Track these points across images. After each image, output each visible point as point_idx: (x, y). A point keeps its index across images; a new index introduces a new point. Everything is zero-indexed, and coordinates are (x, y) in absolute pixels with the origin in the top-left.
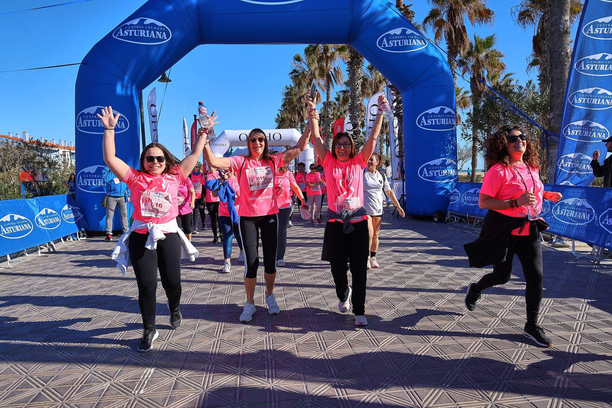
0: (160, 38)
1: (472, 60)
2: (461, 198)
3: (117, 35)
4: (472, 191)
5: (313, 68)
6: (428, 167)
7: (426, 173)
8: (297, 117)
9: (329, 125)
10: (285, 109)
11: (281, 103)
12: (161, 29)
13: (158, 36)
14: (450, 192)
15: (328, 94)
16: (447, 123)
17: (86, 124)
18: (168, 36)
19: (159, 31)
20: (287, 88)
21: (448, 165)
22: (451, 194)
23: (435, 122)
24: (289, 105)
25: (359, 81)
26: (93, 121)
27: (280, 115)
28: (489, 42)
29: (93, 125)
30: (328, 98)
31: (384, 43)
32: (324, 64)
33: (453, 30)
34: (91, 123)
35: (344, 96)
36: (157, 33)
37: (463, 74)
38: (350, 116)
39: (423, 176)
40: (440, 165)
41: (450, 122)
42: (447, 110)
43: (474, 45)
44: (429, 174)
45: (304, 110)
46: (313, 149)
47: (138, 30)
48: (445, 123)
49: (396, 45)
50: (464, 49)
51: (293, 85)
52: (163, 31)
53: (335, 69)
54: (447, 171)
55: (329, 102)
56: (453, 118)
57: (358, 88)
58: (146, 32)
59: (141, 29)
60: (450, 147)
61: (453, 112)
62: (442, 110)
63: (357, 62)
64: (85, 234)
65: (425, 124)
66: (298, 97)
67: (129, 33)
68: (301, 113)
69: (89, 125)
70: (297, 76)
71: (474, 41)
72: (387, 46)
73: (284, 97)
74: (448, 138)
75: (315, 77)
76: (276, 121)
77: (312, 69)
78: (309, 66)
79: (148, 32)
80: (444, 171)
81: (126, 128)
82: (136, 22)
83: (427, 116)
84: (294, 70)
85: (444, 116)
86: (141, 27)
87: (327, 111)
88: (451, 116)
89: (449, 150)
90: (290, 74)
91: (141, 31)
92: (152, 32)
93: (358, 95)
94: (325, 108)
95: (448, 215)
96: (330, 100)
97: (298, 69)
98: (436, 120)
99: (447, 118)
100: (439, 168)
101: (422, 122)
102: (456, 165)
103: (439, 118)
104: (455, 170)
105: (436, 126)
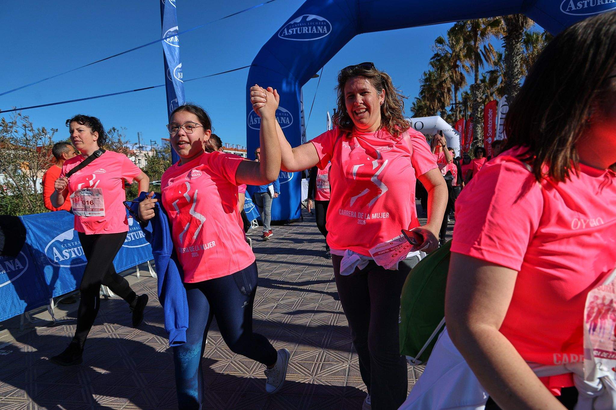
0: (321, 32)
3: (283, 35)
5: (458, 49)
8: (436, 104)
9: (477, 110)
10: (424, 97)
11: (419, 90)
12: (322, 23)
13: (319, 31)
15: (476, 76)
17: (256, 121)
18: (328, 30)
19: (320, 26)
20: (426, 75)
24: (429, 92)
25: (518, 57)
27: (416, 103)
30: (476, 79)
31: (570, 5)
32: (472, 43)
35: (492, 76)
36: (319, 27)
38: (506, 97)
45: (445, 96)
46: (458, 136)
47: (302, 28)
51: (432, 70)
52: (323, 26)
53: (485, 47)
55: (477, 84)
57: (516, 65)
58: (308, 29)
59: (304, 26)
63: (516, 35)
64: (257, 223)
66: (438, 83)
67: (293, 31)
68: (442, 99)
70: (439, 61)
72: (574, 8)
73: (422, 84)
75: (460, 59)
76: (412, 111)
78: (452, 47)
79: (310, 28)
81: (290, 122)
82: (299, 20)
84: (435, 54)
86: (304, 24)
87: (475, 95)
90: (431, 59)
91: (304, 28)
92: (314, 27)
93: (517, 73)
94: (473, 92)
96: (478, 82)
97: (440, 52)
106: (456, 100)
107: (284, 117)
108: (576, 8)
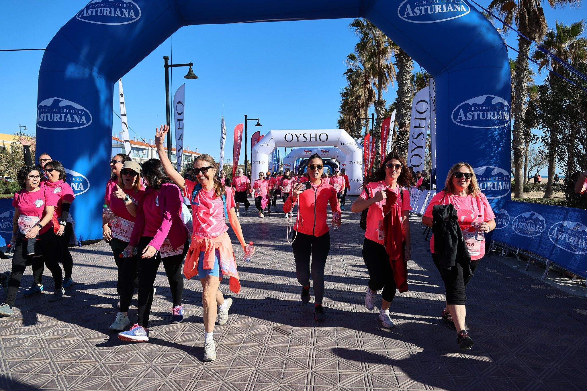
0: (127, 16)
1: (552, 51)
2: (510, 224)
3: (81, 16)
4: (527, 215)
8: (355, 118)
10: (344, 110)
11: (341, 104)
12: (128, 6)
13: (125, 15)
15: (379, 92)
16: (496, 118)
17: (42, 117)
18: (137, 13)
19: (126, 8)
21: (495, 176)
23: (478, 116)
24: (347, 106)
26: (49, 114)
28: (575, 30)
29: (49, 120)
30: (379, 96)
31: (408, 11)
32: (377, 61)
33: (526, 13)
34: (47, 117)
36: (124, 10)
37: (540, 68)
40: (484, 175)
42: (496, 100)
43: (556, 35)
47: (102, 9)
48: (492, 118)
49: (423, 13)
50: (540, 36)
52: (130, 9)
53: (387, 65)
54: (494, 184)
55: (380, 100)
56: (505, 111)
57: (406, 83)
58: (111, 10)
59: (106, 7)
60: (497, 150)
61: (506, 103)
62: (489, 100)
65: (464, 119)
66: (355, 97)
67: (92, 12)
68: (358, 113)
69: (45, 120)
70: (351, 75)
71: (556, 29)
72: (411, 14)
73: (343, 98)
74: (495, 138)
75: (368, 77)
76: (338, 123)
77: (367, 68)
78: (363, 64)
79: (113, 10)
80: (488, 183)
81: (88, 122)
83: (467, 109)
84: (348, 70)
85: (492, 108)
86: (106, 5)
88: (502, 108)
89: (496, 153)
90: (345, 74)
91: (105, 9)
92: (118, 10)
93: (406, 91)
94: (377, 108)
95: (492, 246)
96: (381, 99)
97: (353, 68)
98: (480, 113)
99: (496, 110)
100: (482, 179)
101: (459, 116)
102: (507, 176)
103: (484, 111)
104: (506, 182)
105: (479, 122)
106: (366, 115)
107: (77, 115)
108: (414, 14)
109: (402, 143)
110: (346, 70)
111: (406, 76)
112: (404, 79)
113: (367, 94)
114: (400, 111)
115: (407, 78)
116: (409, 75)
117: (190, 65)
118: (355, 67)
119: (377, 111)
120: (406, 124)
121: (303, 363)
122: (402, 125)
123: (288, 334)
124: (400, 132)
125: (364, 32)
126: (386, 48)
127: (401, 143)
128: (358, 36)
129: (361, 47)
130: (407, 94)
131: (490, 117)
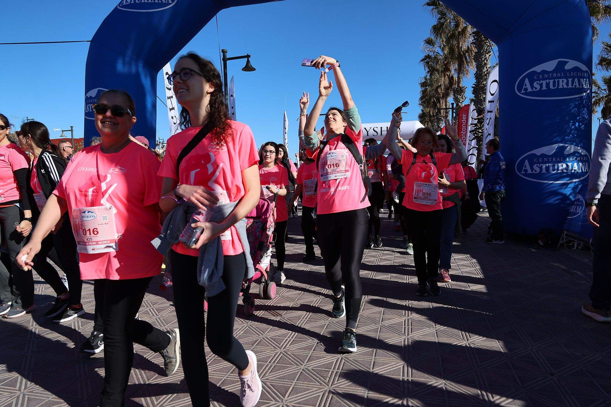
3: (121, 5)
6: (533, 160)
7: (528, 168)
11: (419, 95)
14: (570, 199)
15: (459, 78)
16: (570, 86)
17: (88, 108)
21: (569, 156)
22: (572, 203)
23: (548, 85)
25: (487, 56)
30: (459, 82)
39: (523, 172)
40: (554, 155)
41: (577, 84)
42: (571, 64)
44: (532, 169)
48: (565, 86)
53: (468, 47)
54: (567, 166)
55: (460, 87)
56: (583, 78)
57: (485, 64)
60: (574, 124)
61: (584, 68)
62: (561, 65)
65: (530, 90)
66: (435, 87)
68: (438, 105)
69: (91, 111)
70: (429, 62)
74: (570, 110)
76: (419, 117)
77: (446, 52)
78: (443, 50)
80: (560, 165)
83: (533, 77)
84: (425, 56)
85: (565, 74)
88: (579, 74)
89: (571, 130)
90: (422, 61)
93: (486, 73)
94: (456, 97)
95: (563, 238)
96: (461, 85)
97: (431, 54)
98: (549, 82)
99: (570, 77)
100: (552, 159)
101: (524, 87)
102: (586, 155)
103: (555, 78)
104: (584, 163)
105: (549, 92)
106: (446, 105)
109: (480, 132)
110: (422, 56)
111: (485, 56)
112: (483, 59)
113: (447, 82)
114: (478, 96)
115: (486, 58)
116: (489, 54)
117: (248, 56)
118: (434, 53)
119: (456, 100)
120: (484, 110)
121: (277, 343)
122: (480, 111)
123: (278, 316)
124: (478, 119)
125: (441, 12)
126: (466, 28)
127: (478, 132)
128: (434, 17)
129: (437, 29)
130: (486, 76)
131: (563, 86)
